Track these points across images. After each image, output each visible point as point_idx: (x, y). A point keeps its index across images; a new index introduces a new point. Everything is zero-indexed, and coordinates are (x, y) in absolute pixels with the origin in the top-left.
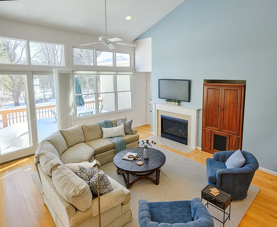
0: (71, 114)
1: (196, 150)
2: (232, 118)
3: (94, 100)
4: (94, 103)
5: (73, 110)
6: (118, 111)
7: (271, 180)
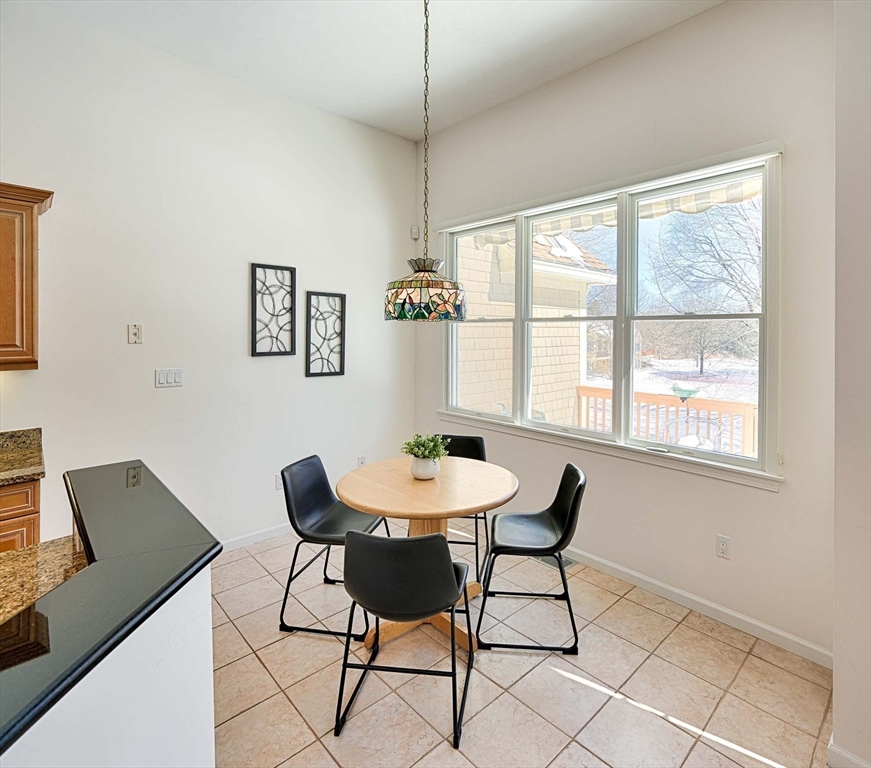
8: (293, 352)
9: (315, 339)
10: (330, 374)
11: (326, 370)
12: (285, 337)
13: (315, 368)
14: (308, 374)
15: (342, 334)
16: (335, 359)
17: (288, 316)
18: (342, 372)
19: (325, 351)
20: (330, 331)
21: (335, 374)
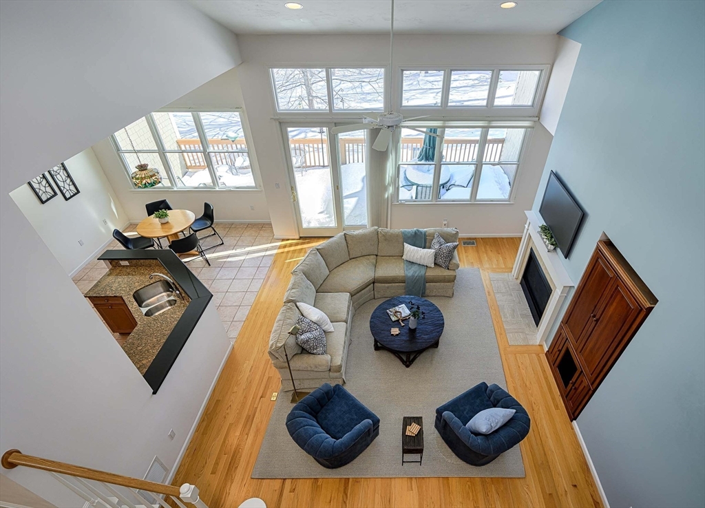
0: (386, 196)
1: (539, 347)
2: (599, 348)
3: (478, 138)
4: (477, 145)
5: (391, 190)
6: (475, 200)
7: (575, 486)
8: (55, 194)
9: (61, 184)
10: (74, 195)
11: (72, 194)
12: (49, 189)
13: (68, 195)
14: (67, 199)
15: (69, 176)
16: (72, 187)
17: (44, 180)
18: (78, 192)
19: (67, 187)
20: (64, 177)
21: (76, 194)
